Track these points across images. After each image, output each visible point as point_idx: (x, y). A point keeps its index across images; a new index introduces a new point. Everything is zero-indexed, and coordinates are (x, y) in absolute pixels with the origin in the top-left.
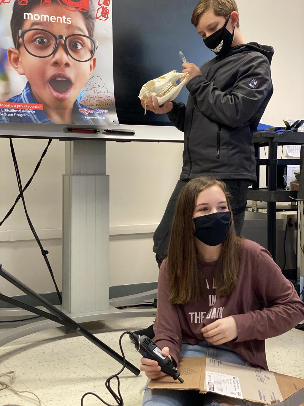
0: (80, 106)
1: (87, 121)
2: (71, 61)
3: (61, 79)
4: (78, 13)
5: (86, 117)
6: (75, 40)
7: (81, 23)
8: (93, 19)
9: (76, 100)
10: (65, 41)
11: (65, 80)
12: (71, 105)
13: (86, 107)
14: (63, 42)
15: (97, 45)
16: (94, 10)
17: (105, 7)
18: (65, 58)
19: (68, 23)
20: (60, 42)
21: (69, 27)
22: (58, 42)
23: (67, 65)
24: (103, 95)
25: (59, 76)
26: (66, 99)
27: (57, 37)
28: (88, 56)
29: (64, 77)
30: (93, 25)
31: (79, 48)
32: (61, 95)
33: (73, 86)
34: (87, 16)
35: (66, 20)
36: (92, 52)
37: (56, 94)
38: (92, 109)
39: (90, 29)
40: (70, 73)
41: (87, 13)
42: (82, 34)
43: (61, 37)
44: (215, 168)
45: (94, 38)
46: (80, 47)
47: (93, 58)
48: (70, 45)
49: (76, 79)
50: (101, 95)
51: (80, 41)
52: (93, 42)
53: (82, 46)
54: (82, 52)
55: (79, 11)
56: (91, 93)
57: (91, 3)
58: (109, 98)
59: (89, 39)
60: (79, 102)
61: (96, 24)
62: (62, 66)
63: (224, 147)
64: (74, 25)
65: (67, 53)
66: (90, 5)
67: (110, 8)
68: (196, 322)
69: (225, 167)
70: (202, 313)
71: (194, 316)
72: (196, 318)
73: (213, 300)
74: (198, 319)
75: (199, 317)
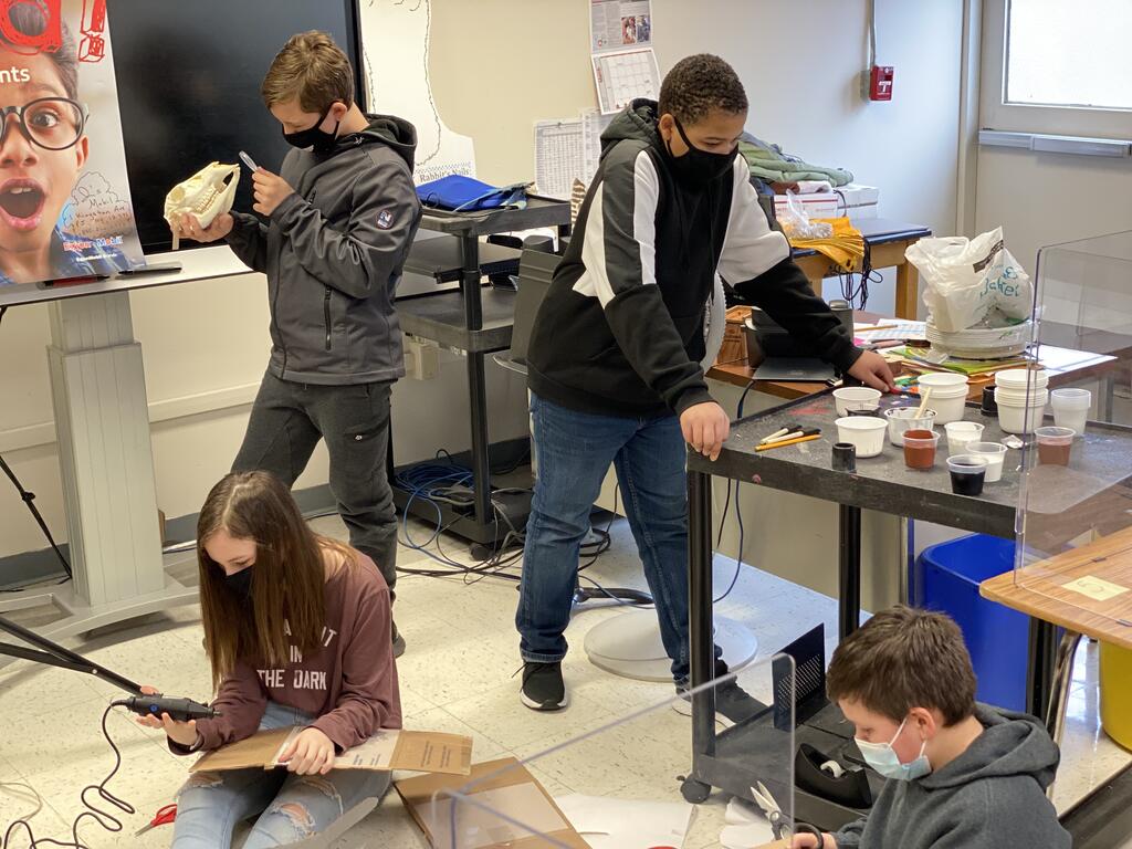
0: (64, 238)
1: (81, 266)
2: (37, 153)
3: (20, 191)
4: (40, 56)
5: (78, 259)
6: (42, 110)
7: (48, 75)
8: (73, 63)
9: (56, 227)
10: (21, 116)
11: (29, 190)
12: (47, 238)
13: (77, 238)
14: (18, 119)
15: (86, 111)
16: (72, 45)
17: (95, 34)
18: (26, 148)
19: (23, 80)
20: (12, 120)
21: (26, 87)
22: (7, 119)
23: (31, 161)
24: (110, 207)
25: (17, 184)
26: (35, 228)
27: (5, 111)
28: (72, 136)
29: (26, 185)
30: (76, 76)
31: (50, 125)
32: (23, 223)
33: (47, 200)
34: (61, 60)
35: (18, 75)
36: (78, 128)
37: (13, 221)
38: (89, 240)
39: (70, 85)
40: (38, 176)
41: (59, 54)
42: (53, 95)
43: (12, 109)
44: (324, 365)
45: (80, 100)
46: (52, 122)
47: (82, 138)
48: (31, 121)
49: (51, 185)
50: (103, 208)
51: (52, 111)
52: (78, 108)
53: (57, 119)
54: (58, 131)
55: (43, 52)
56: (85, 207)
57: (67, 33)
58: (122, 212)
59: (69, 104)
60: (62, 229)
61: (79, 71)
62: (21, 166)
63: (337, 328)
64: (35, 82)
65: (29, 138)
66: (65, 38)
67: (106, 36)
68: (267, 684)
69: (343, 364)
70: (278, 671)
71: (264, 675)
72: (267, 678)
73: (296, 655)
74: (270, 681)
75: (272, 679)
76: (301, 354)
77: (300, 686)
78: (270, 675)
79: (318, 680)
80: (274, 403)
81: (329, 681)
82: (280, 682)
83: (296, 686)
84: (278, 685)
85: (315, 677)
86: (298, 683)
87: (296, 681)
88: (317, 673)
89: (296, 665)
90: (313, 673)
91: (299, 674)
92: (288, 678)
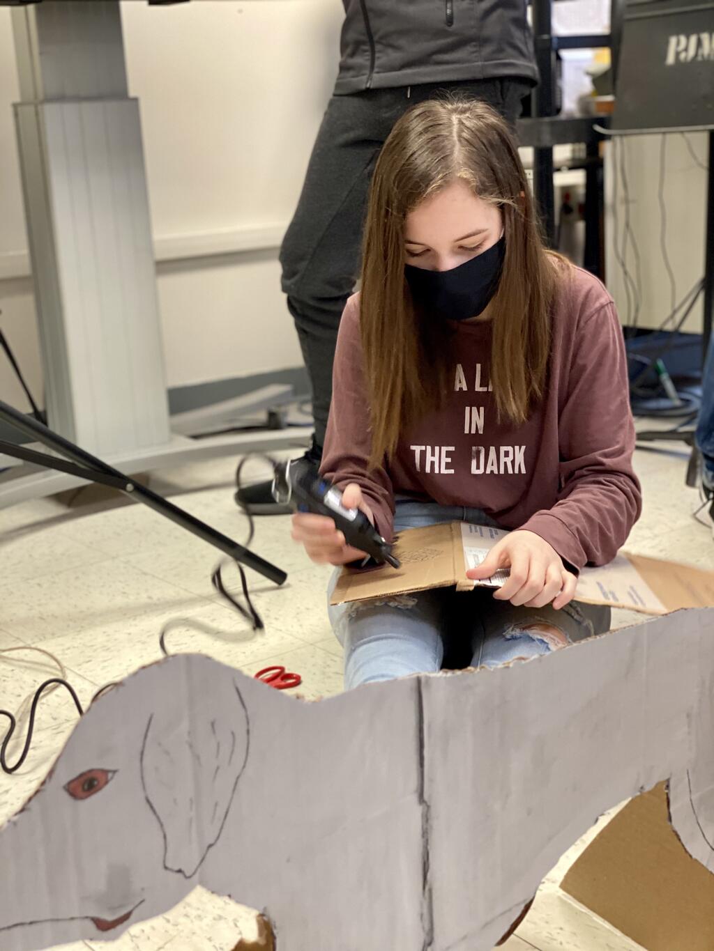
44: (441, 51)
68: (428, 470)
69: (469, 49)
70: (444, 449)
71: (423, 453)
72: (429, 458)
73: (475, 420)
74: (433, 463)
75: (436, 459)
76: (402, 42)
77: (481, 471)
78: (433, 454)
79: (514, 458)
80: (351, 135)
81: (533, 460)
82: (448, 466)
83: (474, 471)
84: (444, 471)
85: (507, 454)
86: (478, 468)
87: (474, 463)
88: (510, 449)
89: (476, 439)
90: (503, 449)
91: (478, 453)
92: (460, 460)
